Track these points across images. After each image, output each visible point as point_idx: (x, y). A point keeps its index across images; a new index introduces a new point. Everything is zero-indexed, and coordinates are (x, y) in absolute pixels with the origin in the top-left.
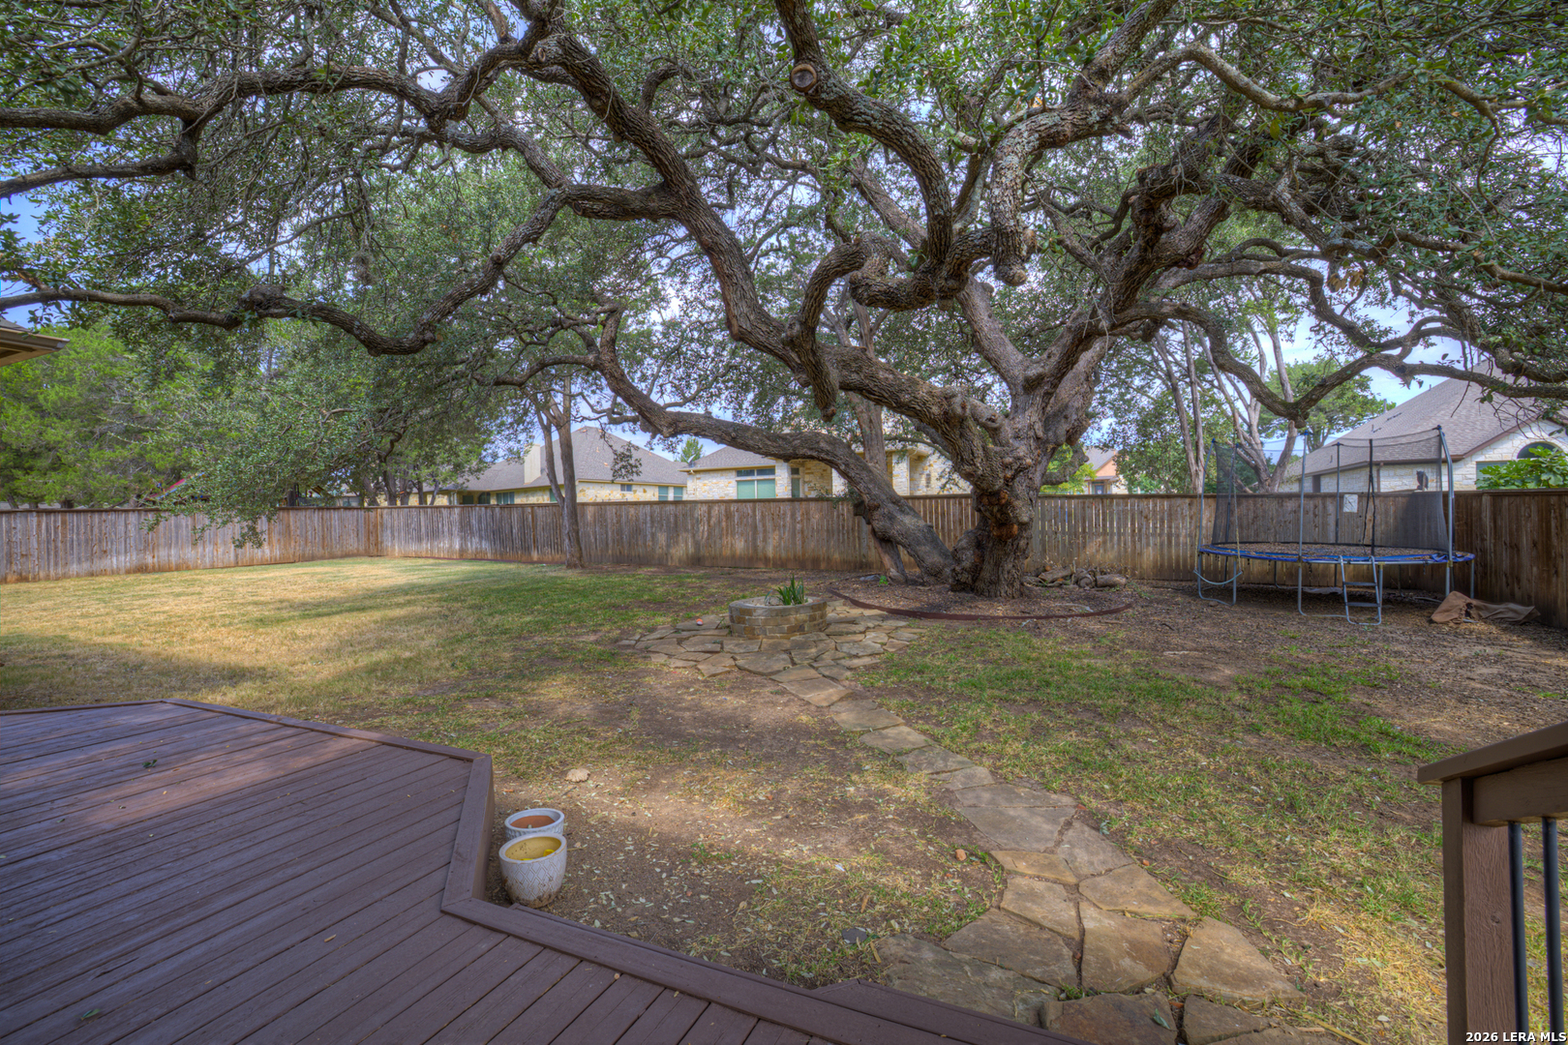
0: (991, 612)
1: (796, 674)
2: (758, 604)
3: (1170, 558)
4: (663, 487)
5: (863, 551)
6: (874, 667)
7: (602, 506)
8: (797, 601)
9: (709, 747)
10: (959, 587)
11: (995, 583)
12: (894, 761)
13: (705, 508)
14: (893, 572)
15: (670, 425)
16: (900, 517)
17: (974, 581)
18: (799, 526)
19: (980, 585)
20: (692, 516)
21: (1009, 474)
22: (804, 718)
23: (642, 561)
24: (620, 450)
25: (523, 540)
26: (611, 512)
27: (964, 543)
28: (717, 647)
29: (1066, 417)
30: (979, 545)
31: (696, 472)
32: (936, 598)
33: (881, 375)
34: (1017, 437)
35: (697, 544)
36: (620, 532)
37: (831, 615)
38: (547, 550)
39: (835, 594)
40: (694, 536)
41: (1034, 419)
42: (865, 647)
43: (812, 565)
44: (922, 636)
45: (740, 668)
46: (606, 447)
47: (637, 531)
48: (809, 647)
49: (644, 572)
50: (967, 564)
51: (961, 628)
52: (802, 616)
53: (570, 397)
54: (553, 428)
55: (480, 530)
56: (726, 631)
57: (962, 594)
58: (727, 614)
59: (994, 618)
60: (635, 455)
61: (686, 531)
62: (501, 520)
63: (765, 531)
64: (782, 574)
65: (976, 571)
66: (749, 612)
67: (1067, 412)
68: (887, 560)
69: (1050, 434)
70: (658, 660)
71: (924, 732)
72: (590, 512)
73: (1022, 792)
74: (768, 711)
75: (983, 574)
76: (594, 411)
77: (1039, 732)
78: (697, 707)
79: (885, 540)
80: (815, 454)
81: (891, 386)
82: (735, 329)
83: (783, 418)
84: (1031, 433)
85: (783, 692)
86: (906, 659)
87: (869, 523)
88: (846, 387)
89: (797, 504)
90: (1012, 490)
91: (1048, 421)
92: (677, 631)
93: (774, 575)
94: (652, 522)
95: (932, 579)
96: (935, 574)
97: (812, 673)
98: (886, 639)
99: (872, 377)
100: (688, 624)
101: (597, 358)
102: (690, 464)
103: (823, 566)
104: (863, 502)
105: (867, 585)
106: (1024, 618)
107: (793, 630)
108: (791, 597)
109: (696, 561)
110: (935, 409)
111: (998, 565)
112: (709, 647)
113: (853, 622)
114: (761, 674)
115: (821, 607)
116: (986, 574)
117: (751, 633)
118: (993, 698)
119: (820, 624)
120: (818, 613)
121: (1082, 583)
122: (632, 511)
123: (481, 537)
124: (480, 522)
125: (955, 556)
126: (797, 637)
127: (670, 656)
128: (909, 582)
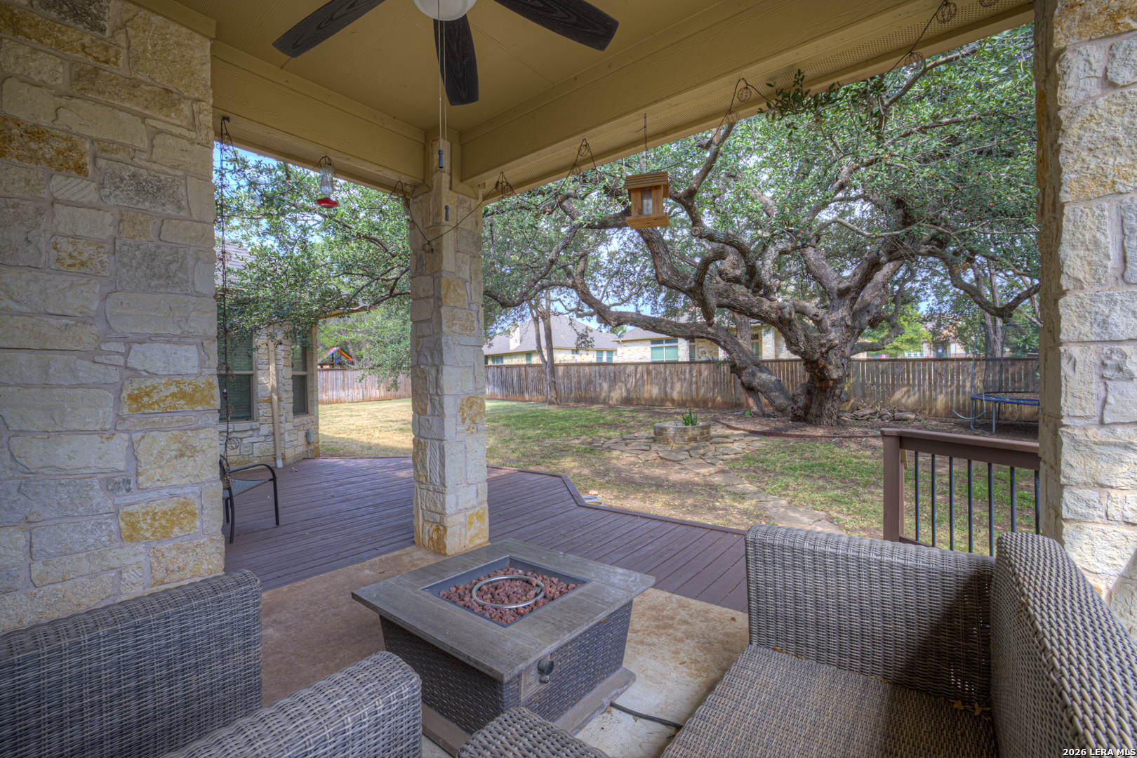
0: (815, 433)
1: (691, 461)
2: (670, 426)
3: (958, 402)
4: (600, 352)
5: (738, 396)
6: (737, 460)
7: (567, 365)
8: (693, 424)
9: (650, 487)
10: (796, 418)
11: (820, 416)
12: (741, 496)
13: (633, 368)
14: (755, 409)
15: (615, 320)
16: (759, 374)
17: (806, 415)
18: (694, 379)
19: (809, 417)
20: (625, 373)
21: (824, 350)
22: (696, 479)
23: (593, 401)
24: (581, 332)
25: (520, 388)
26: (573, 370)
27: (799, 391)
28: (648, 448)
29: (868, 312)
30: (809, 393)
31: (623, 341)
32: (780, 425)
33: (741, 298)
34: (833, 325)
35: (628, 391)
36: (579, 382)
37: (713, 433)
38: (534, 393)
39: (716, 421)
40: (626, 386)
41: (844, 314)
42: (732, 450)
43: (702, 404)
44: (767, 445)
45: (661, 458)
46: (573, 330)
47: (590, 382)
48: (700, 449)
49: (595, 407)
50: (800, 404)
51: (792, 442)
52: (696, 432)
53: (550, 301)
54: (540, 320)
55: (494, 381)
56: (652, 440)
57: (797, 423)
58: (652, 431)
59: (815, 437)
60: (590, 335)
61: (621, 382)
62: (506, 375)
63: (672, 383)
64: (683, 410)
65: (807, 409)
66: (664, 429)
67: (869, 308)
68: (751, 401)
69: (857, 323)
70: (615, 453)
71: (758, 487)
72: (561, 370)
73: (801, 509)
74: (676, 476)
75: (811, 410)
76: (566, 309)
77: (820, 489)
78: (641, 473)
79: (750, 389)
80: (704, 335)
81: (747, 304)
82: (660, 280)
83: (684, 307)
84: (843, 323)
85: (685, 469)
86: (756, 456)
87: (740, 378)
88: (720, 306)
89: (693, 365)
90: (826, 359)
91: (855, 315)
92: (624, 439)
93: (677, 410)
94: (600, 376)
95: (780, 414)
96: (782, 410)
97: (701, 461)
98: (745, 446)
99: (736, 300)
100: (629, 436)
101: (573, 282)
102: (620, 337)
103: (710, 405)
104: (736, 365)
105: (739, 417)
106: (834, 437)
107: (691, 440)
108: (689, 421)
109: (627, 401)
110: (773, 315)
111: (821, 405)
112: (643, 448)
113: (727, 437)
114: (674, 461)
115: (708, 427)
116: (813, 411)
117: (666, 441)
118: (801, 475)
119: (706, 437)
120: (705, 431)
121: (884, 417)
122: (587, 369)
123: (494, 385)
124: (494, 376)
125: (793, 399)
126: (693, 444)
127: (622, 451)
128: (765, 415)
